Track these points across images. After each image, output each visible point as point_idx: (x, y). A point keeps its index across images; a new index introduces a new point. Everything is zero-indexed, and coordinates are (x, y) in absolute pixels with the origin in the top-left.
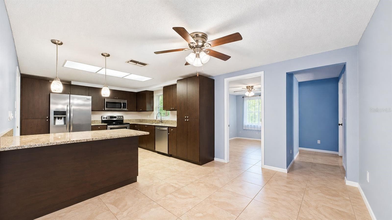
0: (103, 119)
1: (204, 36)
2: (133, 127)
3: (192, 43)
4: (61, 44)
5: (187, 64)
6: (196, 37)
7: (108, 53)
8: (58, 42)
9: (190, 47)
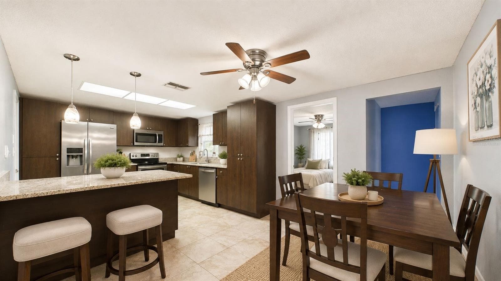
0: (132, 158)
1: (263, 54)
2: (172, 167)
3: (248, 62)
4: (78, 59)
5: (241, 88)
6: (253, 54)
7: (139, 72)
8: (73, 57)
9: (245, 66)
